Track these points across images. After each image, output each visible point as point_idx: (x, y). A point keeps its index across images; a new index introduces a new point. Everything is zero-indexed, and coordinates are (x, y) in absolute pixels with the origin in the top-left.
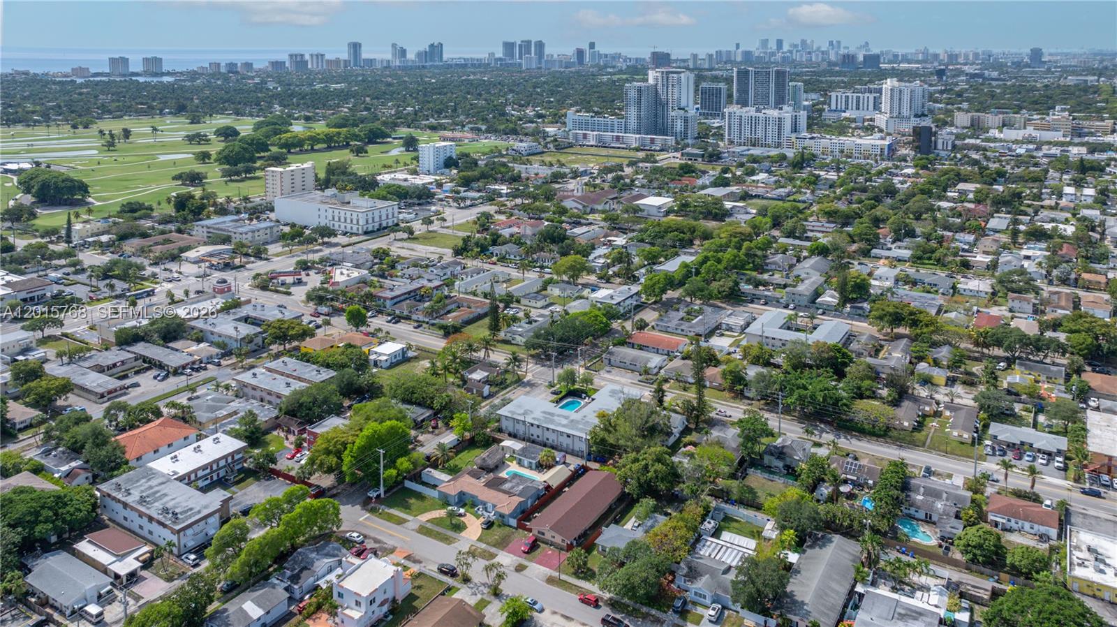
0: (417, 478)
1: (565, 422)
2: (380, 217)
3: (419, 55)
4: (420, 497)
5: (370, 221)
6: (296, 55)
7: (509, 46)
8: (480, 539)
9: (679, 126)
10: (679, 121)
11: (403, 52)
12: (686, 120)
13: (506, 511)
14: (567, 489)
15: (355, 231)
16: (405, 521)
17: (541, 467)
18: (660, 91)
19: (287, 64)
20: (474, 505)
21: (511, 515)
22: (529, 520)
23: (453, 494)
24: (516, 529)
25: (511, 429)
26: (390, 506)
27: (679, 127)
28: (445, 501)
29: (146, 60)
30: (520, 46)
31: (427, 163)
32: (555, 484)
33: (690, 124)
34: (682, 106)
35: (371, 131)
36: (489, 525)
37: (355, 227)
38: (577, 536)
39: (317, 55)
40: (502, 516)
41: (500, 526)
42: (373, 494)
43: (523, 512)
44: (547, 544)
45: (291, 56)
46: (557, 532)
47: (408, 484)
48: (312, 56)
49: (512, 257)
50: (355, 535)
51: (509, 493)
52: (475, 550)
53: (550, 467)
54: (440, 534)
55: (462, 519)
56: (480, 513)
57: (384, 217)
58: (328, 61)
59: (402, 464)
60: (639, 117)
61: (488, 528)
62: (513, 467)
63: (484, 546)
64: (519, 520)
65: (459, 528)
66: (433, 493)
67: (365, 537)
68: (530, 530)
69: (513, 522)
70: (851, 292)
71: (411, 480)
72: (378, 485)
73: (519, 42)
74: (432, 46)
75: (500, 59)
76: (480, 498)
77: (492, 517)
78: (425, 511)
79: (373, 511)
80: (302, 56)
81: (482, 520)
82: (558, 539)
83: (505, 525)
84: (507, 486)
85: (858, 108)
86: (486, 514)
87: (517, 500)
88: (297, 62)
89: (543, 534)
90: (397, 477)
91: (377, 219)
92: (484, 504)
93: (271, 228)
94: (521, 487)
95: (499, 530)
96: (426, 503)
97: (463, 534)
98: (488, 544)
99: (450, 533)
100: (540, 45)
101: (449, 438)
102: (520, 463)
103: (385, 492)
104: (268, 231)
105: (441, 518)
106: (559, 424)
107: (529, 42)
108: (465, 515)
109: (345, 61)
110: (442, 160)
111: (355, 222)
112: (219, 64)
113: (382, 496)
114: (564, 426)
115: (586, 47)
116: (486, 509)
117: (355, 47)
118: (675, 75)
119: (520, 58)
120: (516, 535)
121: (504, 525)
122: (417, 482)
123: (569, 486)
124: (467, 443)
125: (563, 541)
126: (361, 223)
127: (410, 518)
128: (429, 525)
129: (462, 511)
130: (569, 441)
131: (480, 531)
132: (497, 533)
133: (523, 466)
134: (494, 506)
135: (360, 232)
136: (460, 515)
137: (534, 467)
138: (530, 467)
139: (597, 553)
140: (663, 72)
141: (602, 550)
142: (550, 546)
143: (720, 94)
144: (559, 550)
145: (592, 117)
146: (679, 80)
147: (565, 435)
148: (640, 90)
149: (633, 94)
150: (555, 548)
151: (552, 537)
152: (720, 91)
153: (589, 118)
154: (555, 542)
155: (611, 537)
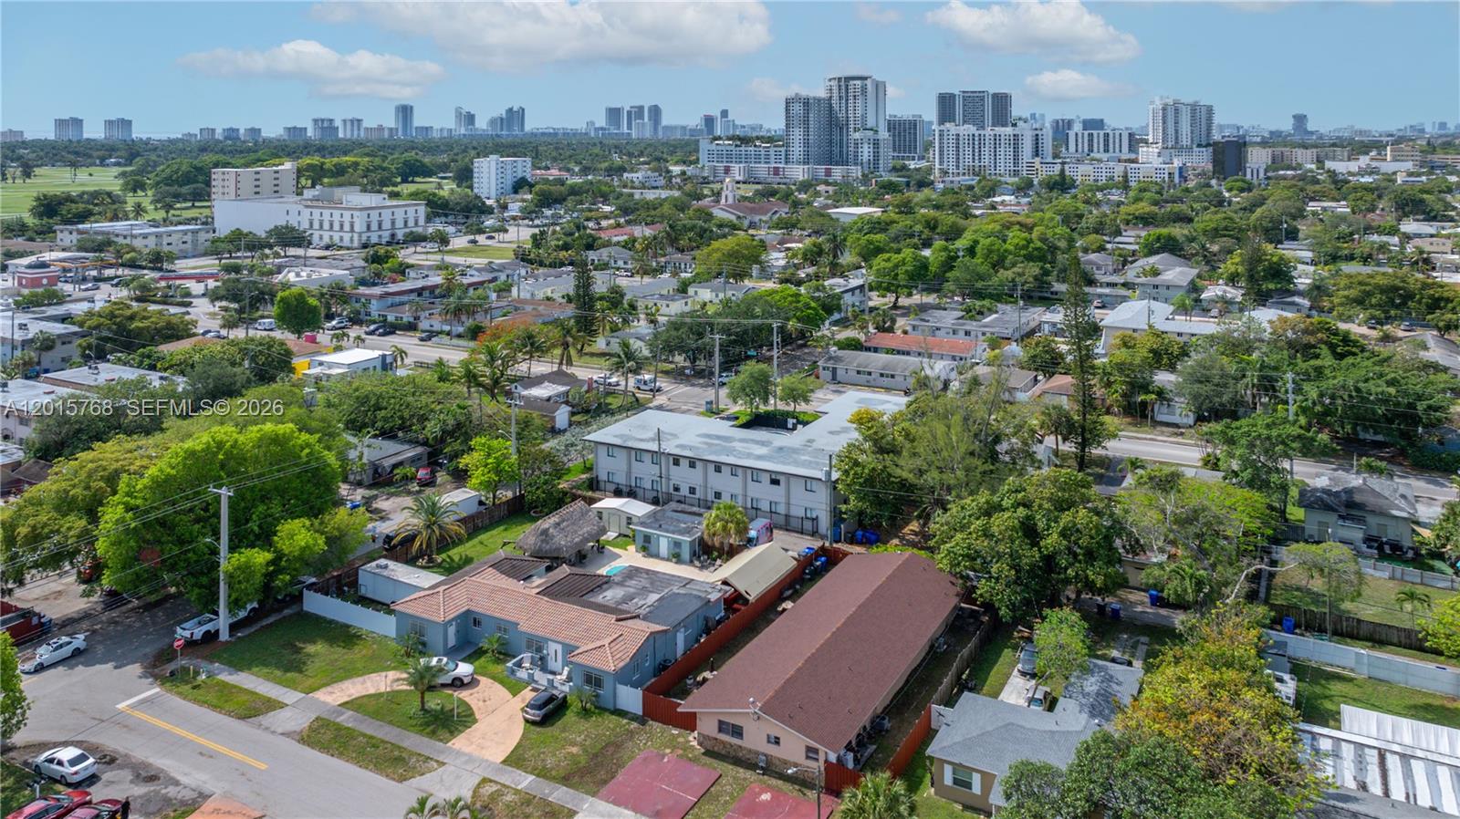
0: (346, 586)
1: (763, 451)
2: (393, 223)
3: (493, 122)
4: (343, 635)
5: (374, 226)
6: (323, 120)
7: (614, 114)
8: (515, 760)
9: (866, 152)
10: (866, 146)
11: (470, 118)
12: (876, 144)
13: (609, 663)
14: (788, 605)
15: (346, 243)
16: (272, 705)
17: (706, 552)
18: (836, 107)
19: (310, 133)
20: (504, 653)
21: (623, 676)
22: (685, 693)
23: (440, 618)
24: (642, 720)
25: (621, 479)
26: (238, 665)
27: (866, 154)
28: (416, 641)
29: (109, 123)
30: (629, 113)
31: (485, 185)
32: (754, 589)
33: (881, 150)
34: (869, 126)
35: (406, 163)
36: (550, 711)
37: (347, 237)
38: (852, 736)
39: (352, 121)
40: (593, 679)
41: (586, 713)
42: (189, 630)
43: (662, 668)
44: (752, 766)
45: (316, 121)
46: (789, 720)
47: (316, 603)
48: (344, 121)
49: (620, 263)
50: (67, 754)
51: (621, 614)
52: (494, 797)
53: (732, 552)
54: (373, 743)
55: (464, 695)
56: (522, 674)
57: (400, 224)
58: (367, 129)
59: (291, 536)
60: (806, 143)
61: (545, 721)
62: (630, 557)
63: (525, 781)
64: (649, 692)
65: (448, 722)
66: (385, 626)
67: (109, 760)
68: (688, 722)
69: (631, 698)
70: (1265, 278)
71: (325, 591)
72: (210, 604)
73: (627, 108)
74: (510, 110)
75: (602, 129)
76: (524, 627)
77: (562, 687)
78: (349, 673)
79: (175, 679)
80: (331, 121)
81: (528, 695)
82: (792, 748)
83: (602, 710)
84: (610, 595)
85: (1106, 151)
86: (542, 679)
87: (639, 631)
88: (322, 128)
89: (737, 731)
90: (270, 577)
91: (387, 225)
92: (536, 645)
93: (195, 232)
94: (654, 597)
95: (585, 725)
96: (358, 653)
97: (459, 743)
98: (542, 773)
99: (414, 741)
100: (656, 112)
101: (456, 499)
102: (647, 547)
103: (234, 628)
104: (188, 238)
105: (393, 696)
106: (749, 456)
107: (641, 108)
108: (473, 683)
109: (391, 129)
110: (509, 182)
111: (347, 227)
112: (213, 130)
113: (224, 636)
114: (760, 458)
115: (716, 113)
116: (542, 663)
117: (405, 112)
118: (858, 82)
119: (629, 127)
120: (641, 740)
121: (598, 707)
122: (341, 594)
123: (793, 598)
124: (504, 511)
125: (811, 752)
126: (357, 228)
127: (290, 696)
128: (347, 719)
129: (464, 669)
130: (777, 493)
131: (518, 729)
132: (576, 736)
133: (657, 556)
134: (569, 649)
135: (356, 244)
136: (458, 683)
137: (686, 554)
138: (676, 557)
139: (936, 793)
140: (840, 79)
141: (955, 783)
142: (763, 774)
143: (915, 128)
144: (797, 787)
145: (736, 146)
146: (864, 89)
147: (766, 478)
148: (806, 103)
149: (797, 109)
150: (784, 780)
151: (769, 742)
152: (915, 125)
153: (733, 148)
154: (779, 759)
155: (983, 734)
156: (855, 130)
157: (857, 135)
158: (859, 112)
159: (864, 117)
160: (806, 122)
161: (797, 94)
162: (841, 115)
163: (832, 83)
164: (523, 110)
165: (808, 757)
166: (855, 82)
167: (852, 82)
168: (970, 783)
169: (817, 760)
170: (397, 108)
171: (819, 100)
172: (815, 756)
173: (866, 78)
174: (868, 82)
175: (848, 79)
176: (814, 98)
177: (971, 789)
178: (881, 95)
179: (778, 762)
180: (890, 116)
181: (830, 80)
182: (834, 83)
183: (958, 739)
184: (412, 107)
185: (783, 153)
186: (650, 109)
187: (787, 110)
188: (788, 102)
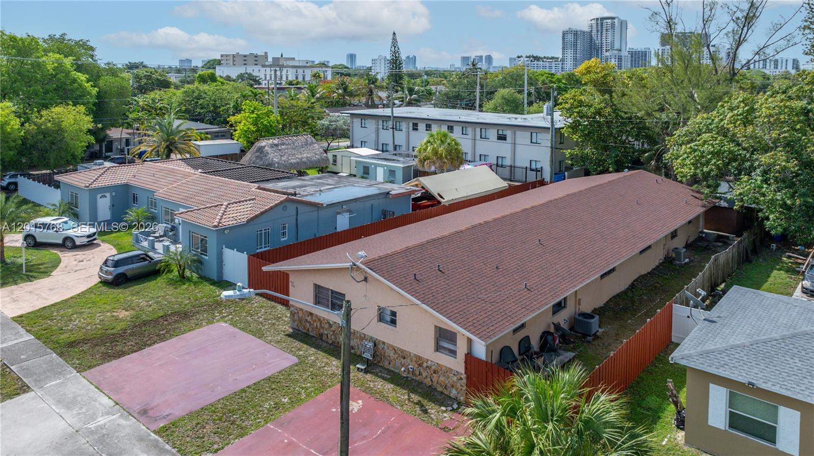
10: (613, 60)
12: (620, 59)
13: (215, 219)
18: (594, 37)
23: (85, 185)
25: (371, 146)
30: (474, 59)
33: (623, 63)
34: (615, 48)
40: (200, 241)
41: (181, 279)
60: (575, 59)
64: (255, 257)
69: (237, 266)
73: (473, 57)
76: (162, 193)
82: (415, 331)
83: (205, 279)
84: (283, 184)
100: (489, 59)
102: (366, 178)
107: (481, 57)
118: (609, 21)
121: (202, 276)
131: (83, 287)
136: (69, 244)
139: (687, 442)
140: (597, 19)
141: (731, 426)
142: (366, 371)
143: (646, 56)
144: (415, 398)
145: (531, 61)
146: (613, 25)
147: (492, 134)
148: (575, 33)
149: (570, 37)
150: (397, 384)
151: (381, 319)
152: (646, 54)
153: (530, 62)
154: (395, 350)
155: (794, 336)
156: (607, 51)
157: (608, 54)
158: (609, 40)
159: (613, 43)
160: (575, 45)
161: (570, 28)
162: (598, 42)
163: (593, 22)
164: (415, 57)
165: (438, 348)
166: (607, 21)
167: (605, 21)
168: (773, 430)
169: (453, 353)
170: (348, 55)
171: (584, 32)
172: (451, 347)
173: (614, 18)
174: (616, 21)
175: (603, 19)
176: (581, 31)
177: (773, 442)
178: (624, 29)
179: (392, 354)
180: (629, 48)
181: (591, 20)
182: (594, 22)
183: (738, 339)
184: (355, 55)
185: (560, 65)
186: (486, 57)
187: (563, 39)
188: (564, 34)
